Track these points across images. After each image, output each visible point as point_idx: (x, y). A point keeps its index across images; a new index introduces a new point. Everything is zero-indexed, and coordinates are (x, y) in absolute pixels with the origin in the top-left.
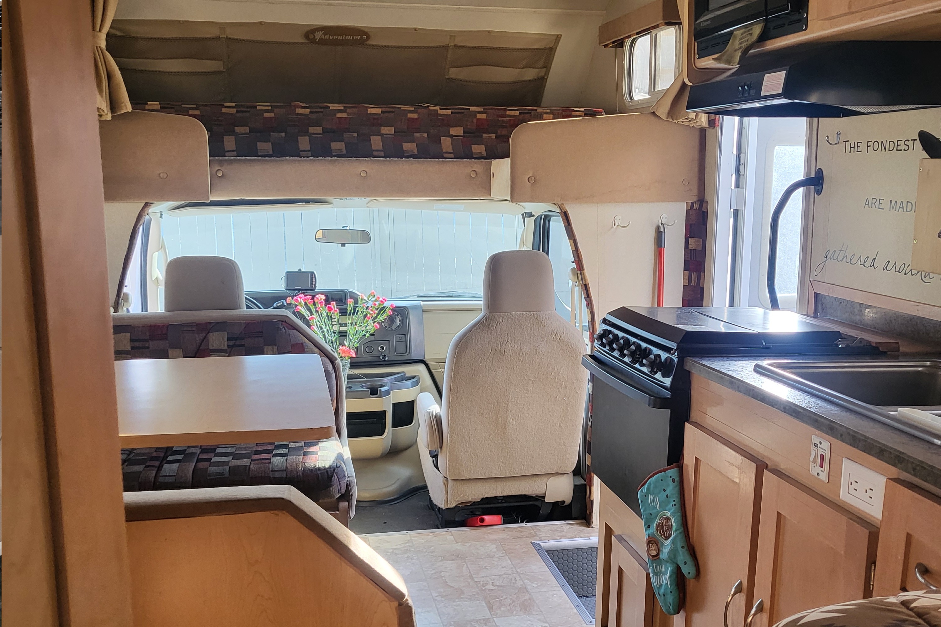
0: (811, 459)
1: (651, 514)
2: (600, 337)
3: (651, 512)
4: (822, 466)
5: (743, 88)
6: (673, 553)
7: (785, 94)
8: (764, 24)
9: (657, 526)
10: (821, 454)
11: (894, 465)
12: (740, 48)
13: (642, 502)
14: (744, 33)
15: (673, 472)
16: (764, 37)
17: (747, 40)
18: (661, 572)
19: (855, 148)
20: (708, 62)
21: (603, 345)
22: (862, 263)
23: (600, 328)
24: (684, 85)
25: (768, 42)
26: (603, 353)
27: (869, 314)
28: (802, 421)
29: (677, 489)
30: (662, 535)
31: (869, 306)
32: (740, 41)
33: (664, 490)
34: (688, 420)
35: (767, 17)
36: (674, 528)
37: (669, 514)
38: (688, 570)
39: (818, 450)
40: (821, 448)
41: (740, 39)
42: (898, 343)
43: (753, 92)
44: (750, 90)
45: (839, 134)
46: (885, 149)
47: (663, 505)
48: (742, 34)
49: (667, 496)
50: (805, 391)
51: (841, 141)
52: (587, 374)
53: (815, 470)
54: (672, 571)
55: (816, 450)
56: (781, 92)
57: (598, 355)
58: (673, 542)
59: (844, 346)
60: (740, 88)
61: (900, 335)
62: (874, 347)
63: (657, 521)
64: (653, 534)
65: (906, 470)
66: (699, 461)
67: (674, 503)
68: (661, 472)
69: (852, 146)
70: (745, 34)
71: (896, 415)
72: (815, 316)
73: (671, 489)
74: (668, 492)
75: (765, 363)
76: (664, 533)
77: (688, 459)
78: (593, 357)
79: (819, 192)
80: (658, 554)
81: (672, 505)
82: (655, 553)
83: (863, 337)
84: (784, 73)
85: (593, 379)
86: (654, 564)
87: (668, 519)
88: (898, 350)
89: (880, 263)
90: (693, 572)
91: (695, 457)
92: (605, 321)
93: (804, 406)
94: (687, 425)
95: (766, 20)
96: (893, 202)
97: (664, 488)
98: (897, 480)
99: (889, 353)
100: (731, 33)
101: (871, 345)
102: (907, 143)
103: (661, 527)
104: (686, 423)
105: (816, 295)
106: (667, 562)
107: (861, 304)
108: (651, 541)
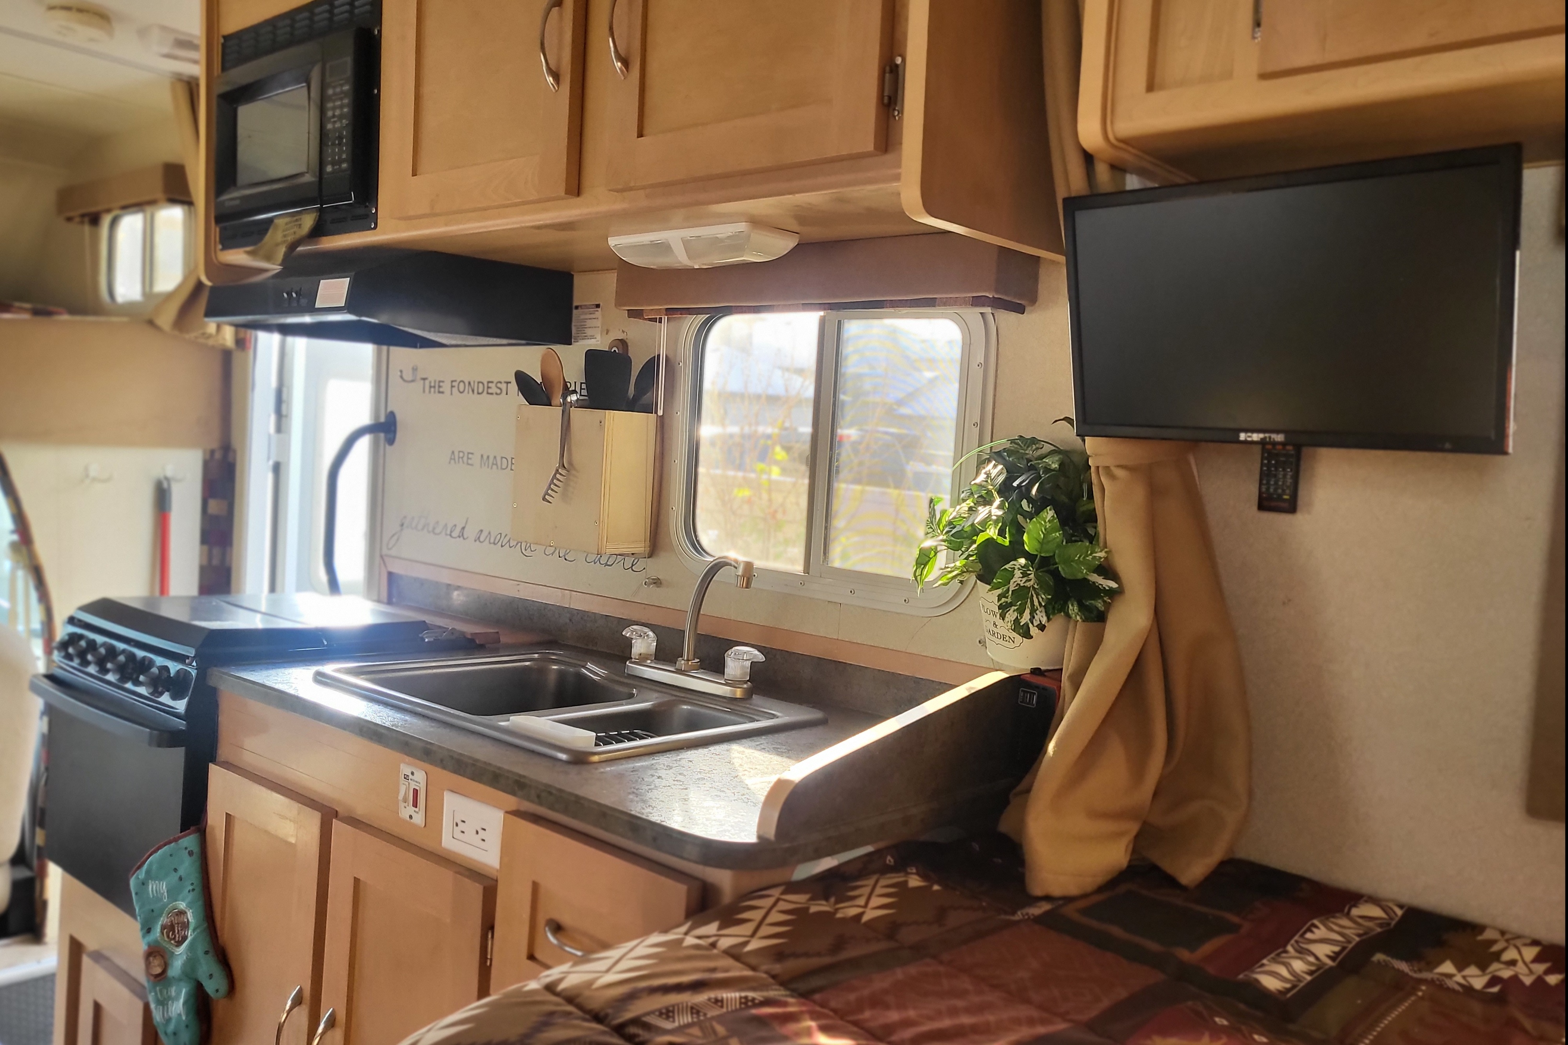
0: (401, 797)
1: (153, 911)
2: (64, 646)
3: (152, 907)
4: (415, 805)
5: (289, 294)
6: (191, 964)
7: (349, 307)
8: (318, 214)
9: (163, 927)
10: (414, 789)
11: (513, 793)
12: (284, 242)
13: (136, 894)
14: (290, 222)
15: (190, 841)
16: (318, 232)
17: (295, 233)
18: (170, 998)
19: (437, 387)
20: (238, 257)
21: (69, 657)
22: (448, 532)
23: (62, 631)
24: (199, 285)
25: (324, 239)
26: (69, 669)
27: (457, 598)
28: (387, 745)
29: (198, 864)
30: (171, 939)
31: (458, 588)
32: (285, 233)
33: (175, 870)
34: (213, 760)
35: (322, 205)
36: (191, 927)
37: (182, 905)
38: (214, 986)
39: (409, 784)
40: (414, 781)
41: (284, 231)
42: (498, 632)
43: (304, 301)
44: (299, 299)
45: (415, 369)
46: (473, 391)
47: (174, 894)
48: (287, 224)
49: (181, 879)
50: (386, 704)
51: (418, 377)
52: (38, 704)
53: (406, 811)
54: (187, 994)
55: (407, 784)
56: (343, 305)
57: (59, 672)
58: (191, 947)
59: (432, 639)
60: (285, 295)
61: (498, 622)
62: (469, 639)
63: (163, 920)
64: (156, 941)
65: (528, 798)
66: (232, 818)
67: (191, 888)
68: (169, 843)
69: (433, 384)
70: (291, 225)
71: (508, 726)
72: (390, 602)
73: (188, 866)
74: (182, 872)
75: (329, 668)
76: (175, 936)
77: (215, 818)
78: (51, 677)
79: (391, 441)
80: (164, 972)
81: (189, 891)
82: (158, 970)
83: (456, 627)
84: (347, 280)
85: (50, 711)
86: (158, 988)
87: (182, 913)
88: (498, 641)
89: (470, 532)
90: (223, 986)
91: (226, 813)
92: (72, 620)
93: (388, 724)
94: (212, 767)
95: (321, 211)
96: (485, 457)
97: (175, 867)
98: (517, 813)
99: (487, 646)
100: (270, 221)
101: (465, 637)
102: (499, 385)
103: (170, 928)
104: (210, 764)
105: (390, 574)
106: (180, 980)
107: (449, 585)
108: (154, 953)
